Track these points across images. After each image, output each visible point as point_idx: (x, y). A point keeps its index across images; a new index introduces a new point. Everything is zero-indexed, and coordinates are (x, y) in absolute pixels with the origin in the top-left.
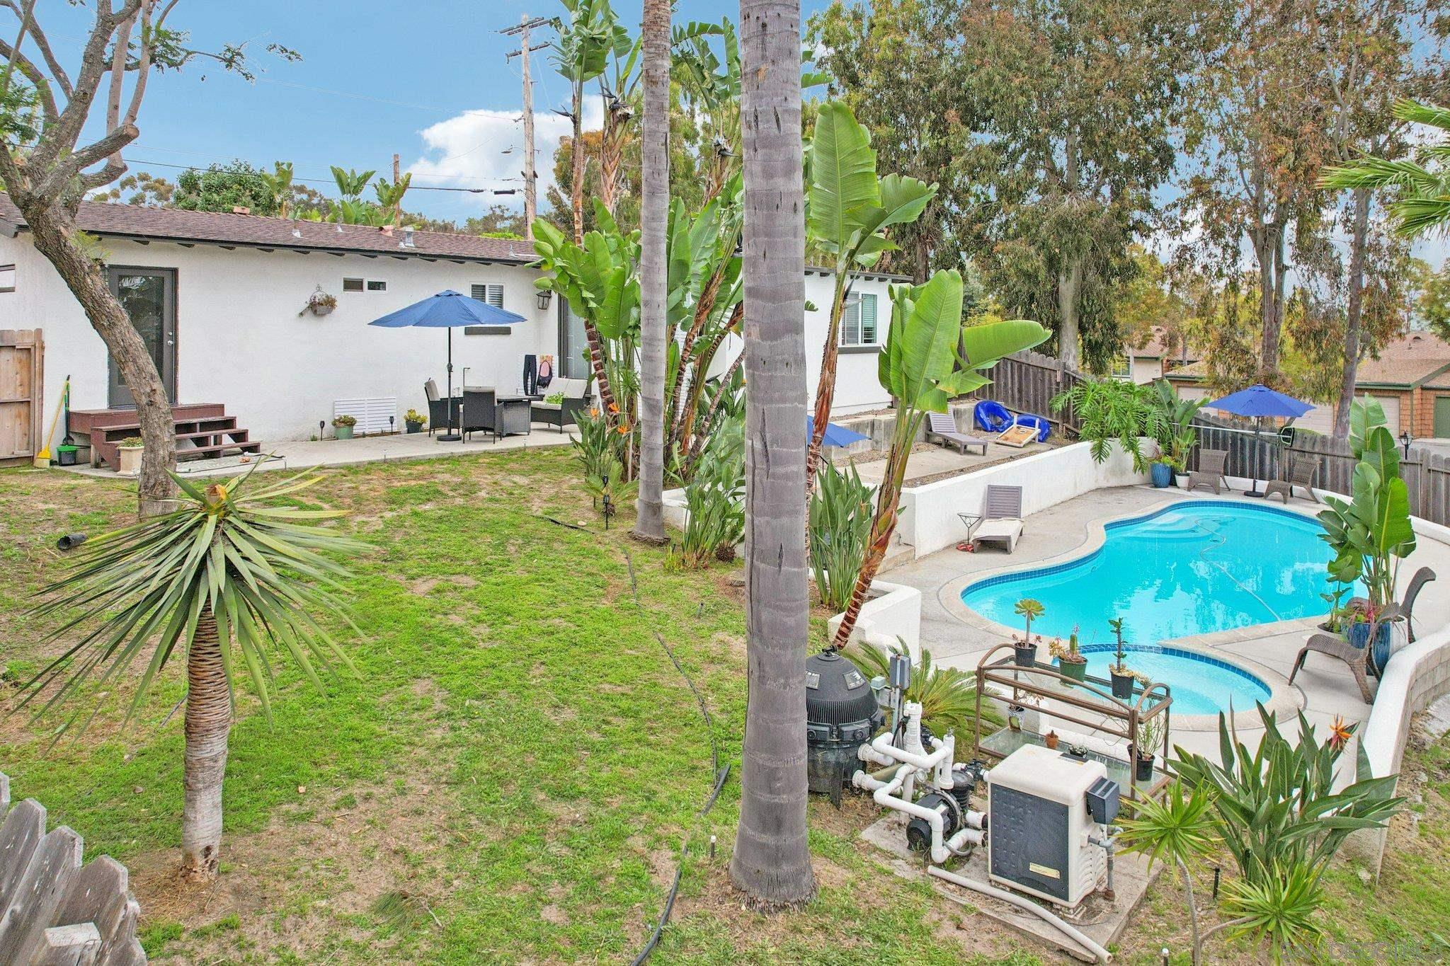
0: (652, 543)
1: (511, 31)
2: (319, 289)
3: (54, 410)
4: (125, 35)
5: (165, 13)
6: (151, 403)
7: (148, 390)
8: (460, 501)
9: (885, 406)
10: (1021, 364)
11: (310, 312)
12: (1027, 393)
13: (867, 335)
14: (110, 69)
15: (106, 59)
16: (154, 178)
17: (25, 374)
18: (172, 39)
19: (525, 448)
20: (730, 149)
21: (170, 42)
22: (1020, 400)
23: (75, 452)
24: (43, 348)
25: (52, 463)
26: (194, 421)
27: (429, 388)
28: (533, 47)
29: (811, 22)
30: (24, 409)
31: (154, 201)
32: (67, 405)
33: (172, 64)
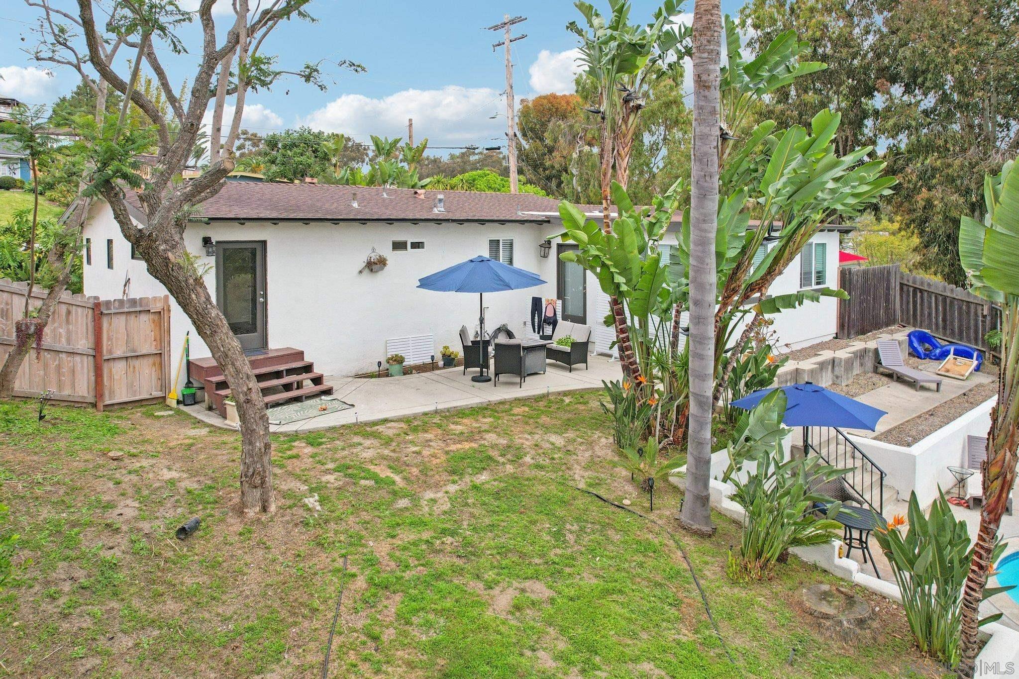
0: (702, 535)
1: (496, 28)
2: (374, 250)
3: (178, 359)
4: (227, 67)
5: (260, 42)
6: (248, 401)
7: (245, 389)
8: (510, 468)
9: (831, 337)
10: (945, 298)
11: (367, 270)
12: (952, 323)
13: (818, 278)
14: (215, 95)
15: (212, 87)
16: (251, 133)
17: (158, 333)
18: (264, 64)
19: (548, 394)
20: (731, 133)
21: (262, 66)
22: (944, 328)
23: (194, 395)
24: (169, 311)
25: (178, 402)
26: (281, 369)
27: (463, 334)
28: (513, 38)
29: (742, 12)
30: (157, 359)
31: (251, 148)
32: (188, 355)
33: (264, 84)
